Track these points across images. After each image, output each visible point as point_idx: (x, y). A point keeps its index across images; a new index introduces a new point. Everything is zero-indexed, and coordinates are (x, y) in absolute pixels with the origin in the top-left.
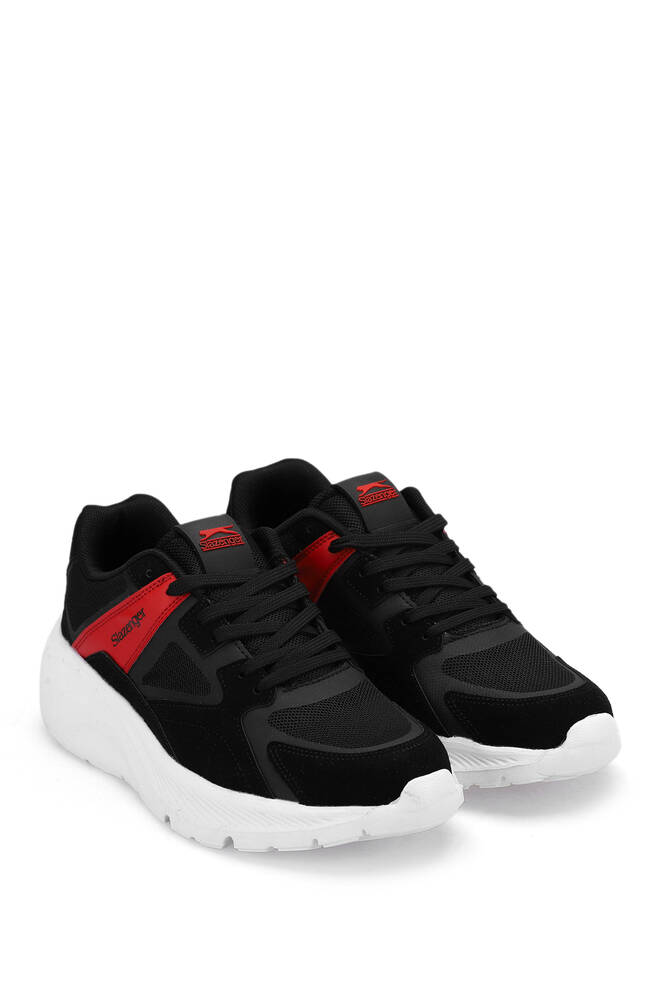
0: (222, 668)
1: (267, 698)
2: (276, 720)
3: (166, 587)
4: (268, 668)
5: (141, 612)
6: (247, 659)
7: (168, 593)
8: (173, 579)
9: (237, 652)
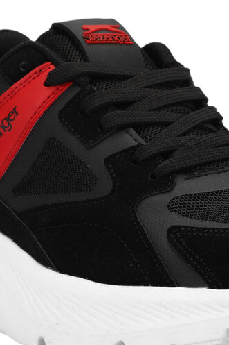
0: (111, 157)
1: (165, 183)
2: (177, 205)
3: (44, 77)
4: (166, 155)
5: (14, 112)
6: (140, 145)
7: (47, 84)
8: (52, 67)
9: (129, 139)
